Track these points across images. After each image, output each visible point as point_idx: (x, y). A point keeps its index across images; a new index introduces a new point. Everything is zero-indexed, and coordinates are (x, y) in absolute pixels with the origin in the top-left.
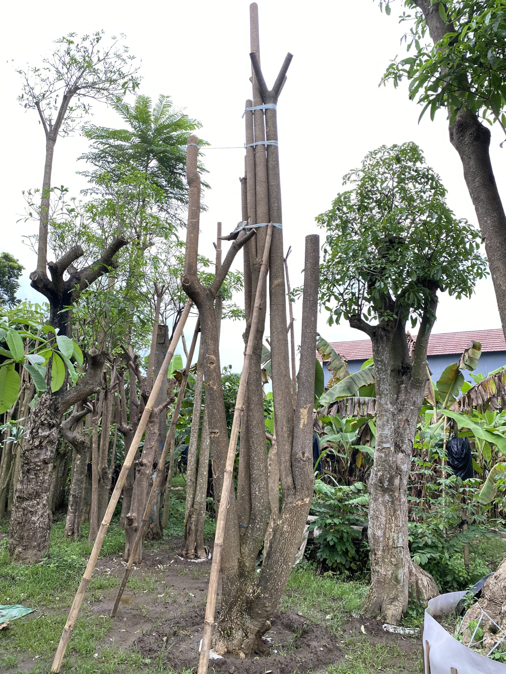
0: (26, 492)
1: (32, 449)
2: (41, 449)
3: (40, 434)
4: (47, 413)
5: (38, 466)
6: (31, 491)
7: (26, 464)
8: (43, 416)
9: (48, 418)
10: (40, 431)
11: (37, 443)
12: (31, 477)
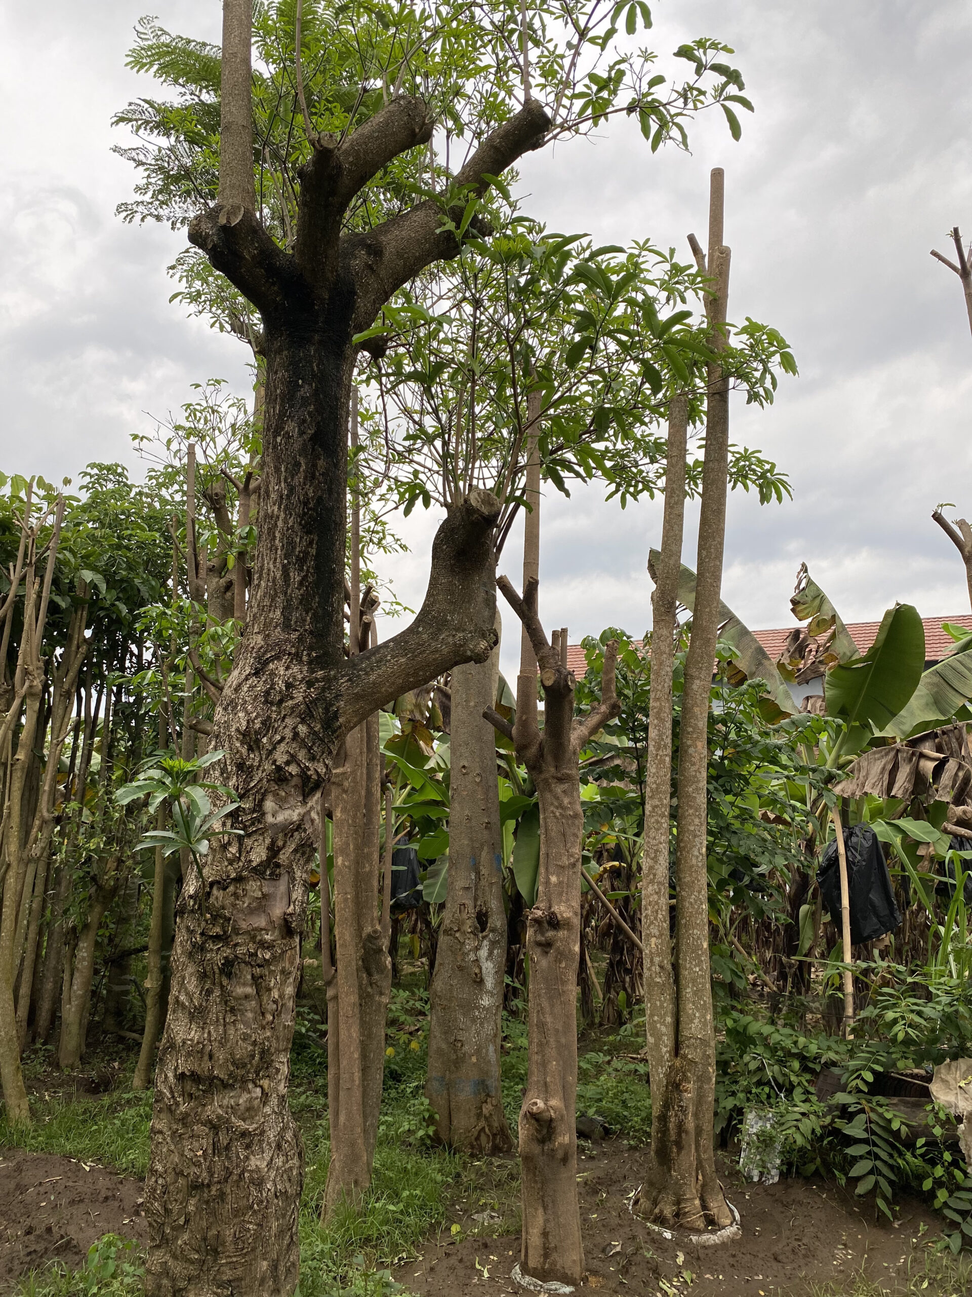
0: (221, 1056)
1: (239, 879)
2: (275, 877)
3: (270, 819)
4: (296, 735)
5: (264, 945)
6: (243, 1050)
7: (216, 938)
8: (282, 747)
9: (302, 755)
10: (269, 805)
11: (259, 854)
12: (240, 991)
